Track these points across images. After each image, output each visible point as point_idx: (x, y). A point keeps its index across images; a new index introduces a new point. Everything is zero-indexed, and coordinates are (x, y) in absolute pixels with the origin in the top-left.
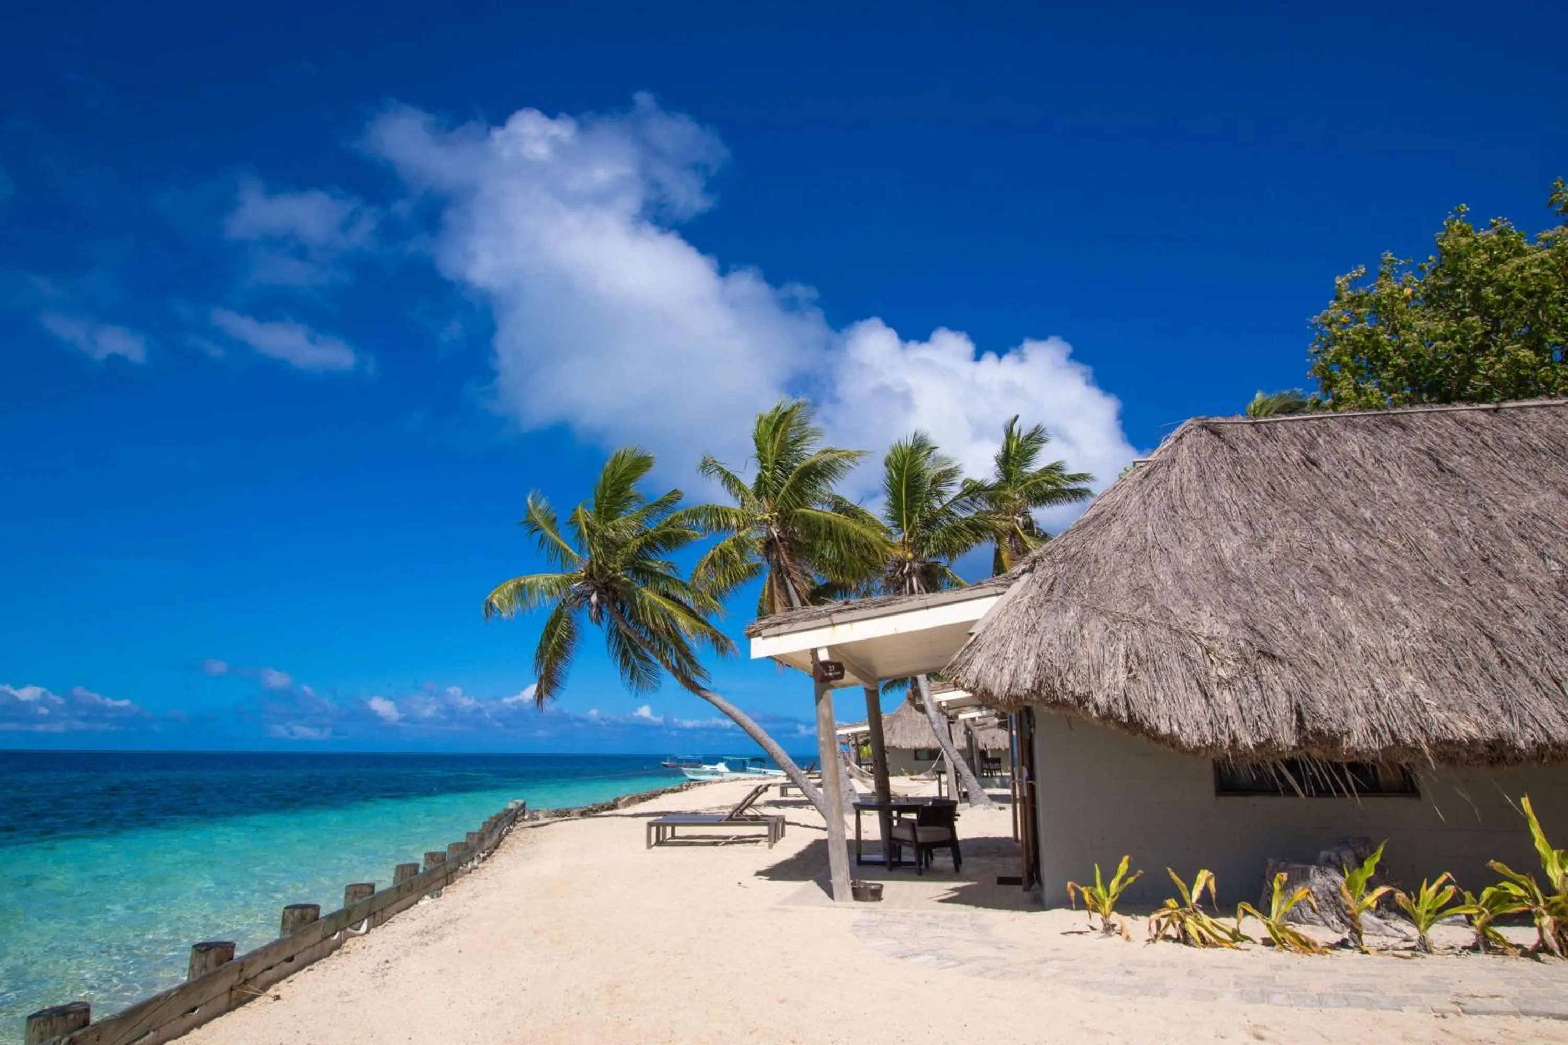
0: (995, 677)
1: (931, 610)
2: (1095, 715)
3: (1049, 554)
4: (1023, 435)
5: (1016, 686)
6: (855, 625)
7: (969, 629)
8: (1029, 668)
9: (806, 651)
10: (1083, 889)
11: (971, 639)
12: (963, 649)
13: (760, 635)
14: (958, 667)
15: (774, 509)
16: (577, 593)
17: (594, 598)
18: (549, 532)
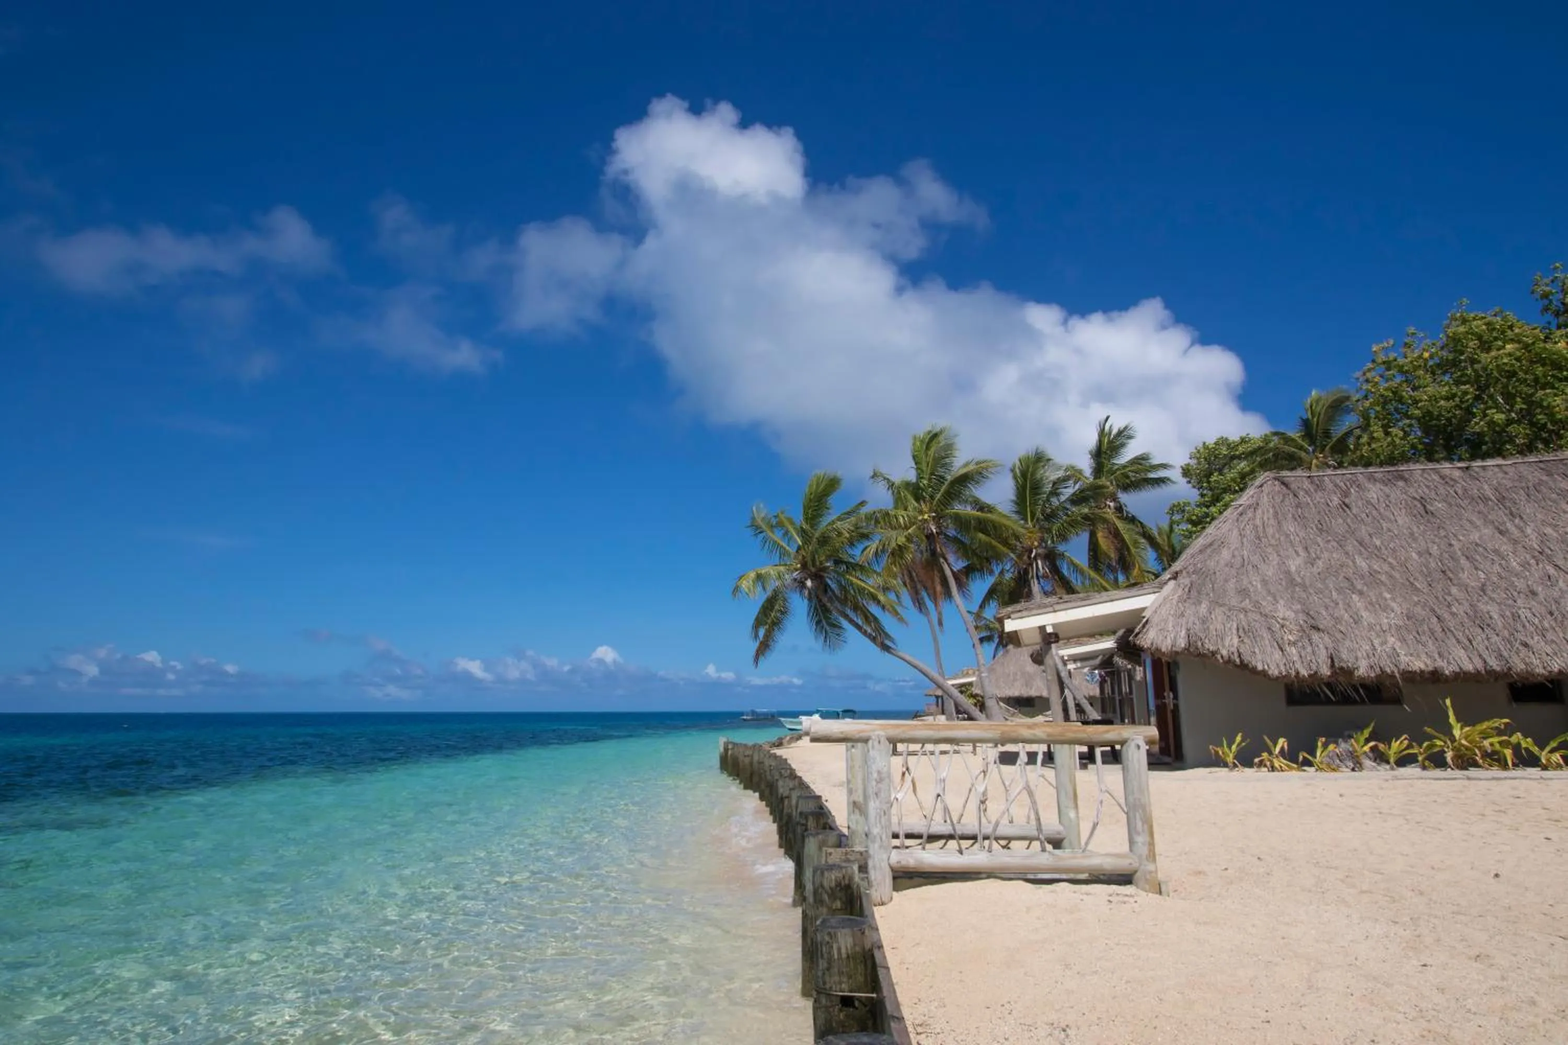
0: (1162, 641)
1: (1114, 602)
2: (1221, 661)
3: (1185, 569)
4: (1113, 432)
5: (1175, 646)
6: (1068, 611)
7: (1141, 613)
8: (1182, 637)
9: (1034, 628)
10: (1217, 749)
11: (1145, 620)
12: (1141, 625)
13: (1009, 617)
14: (1140, 636)
15: (931, 511)
16: (795, 580)
17: (809, 583)
18: (771, 534)
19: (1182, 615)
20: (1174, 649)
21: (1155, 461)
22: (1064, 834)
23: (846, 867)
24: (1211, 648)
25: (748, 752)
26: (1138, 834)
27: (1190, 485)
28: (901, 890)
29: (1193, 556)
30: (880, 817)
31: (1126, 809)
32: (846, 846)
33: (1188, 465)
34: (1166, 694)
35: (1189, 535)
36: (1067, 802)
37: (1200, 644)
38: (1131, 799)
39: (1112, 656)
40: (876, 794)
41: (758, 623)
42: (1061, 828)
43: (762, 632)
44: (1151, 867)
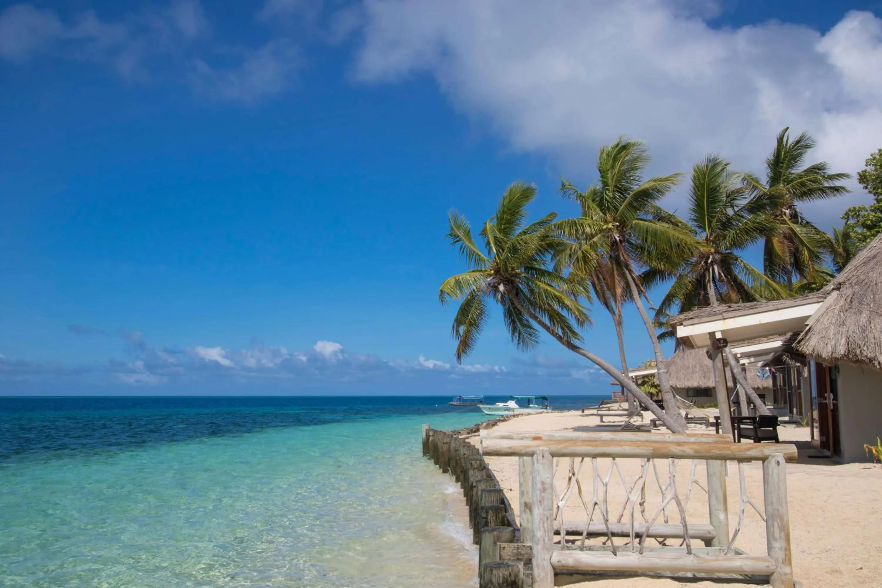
0: (823, 348)
1: (780, 311)
2: (878, 367)
3: (849, 280)
4: (790, 142)
5: (835, 352)
6: (736, 319)
7: (805, 322)
8: (842, 344)
9: (705, 334)
10: (872, 447)
11: (808, 328)
12: (803, 333)
13: (681, 324)
14: (803, 343)
15: (615, 220)
16: (489, 284)
17: (502, 288)
18: (467, 243)
19: (843, 324)
20: (834, 355)
21: (832, 171)
22: (714, 533)
23: (512, 566)
24: (869, 355)
25: (447, 440)
26: (775, 540)
27: (867, 191)
28: (562, 585)
29: (856, 268)
30: (543, 523)
31: (765, 518)
32: (518, 541)
33: (865, 171)
34: (826, 395)
35: (864, 239)
36: (718, 505)
37: (858, 352)
38: (770, 509)
39: (781, 355)
40: (540, 502)
41: (458, 322)
42: (711, 528)
43: (462, 329)
44: (787, 570)
